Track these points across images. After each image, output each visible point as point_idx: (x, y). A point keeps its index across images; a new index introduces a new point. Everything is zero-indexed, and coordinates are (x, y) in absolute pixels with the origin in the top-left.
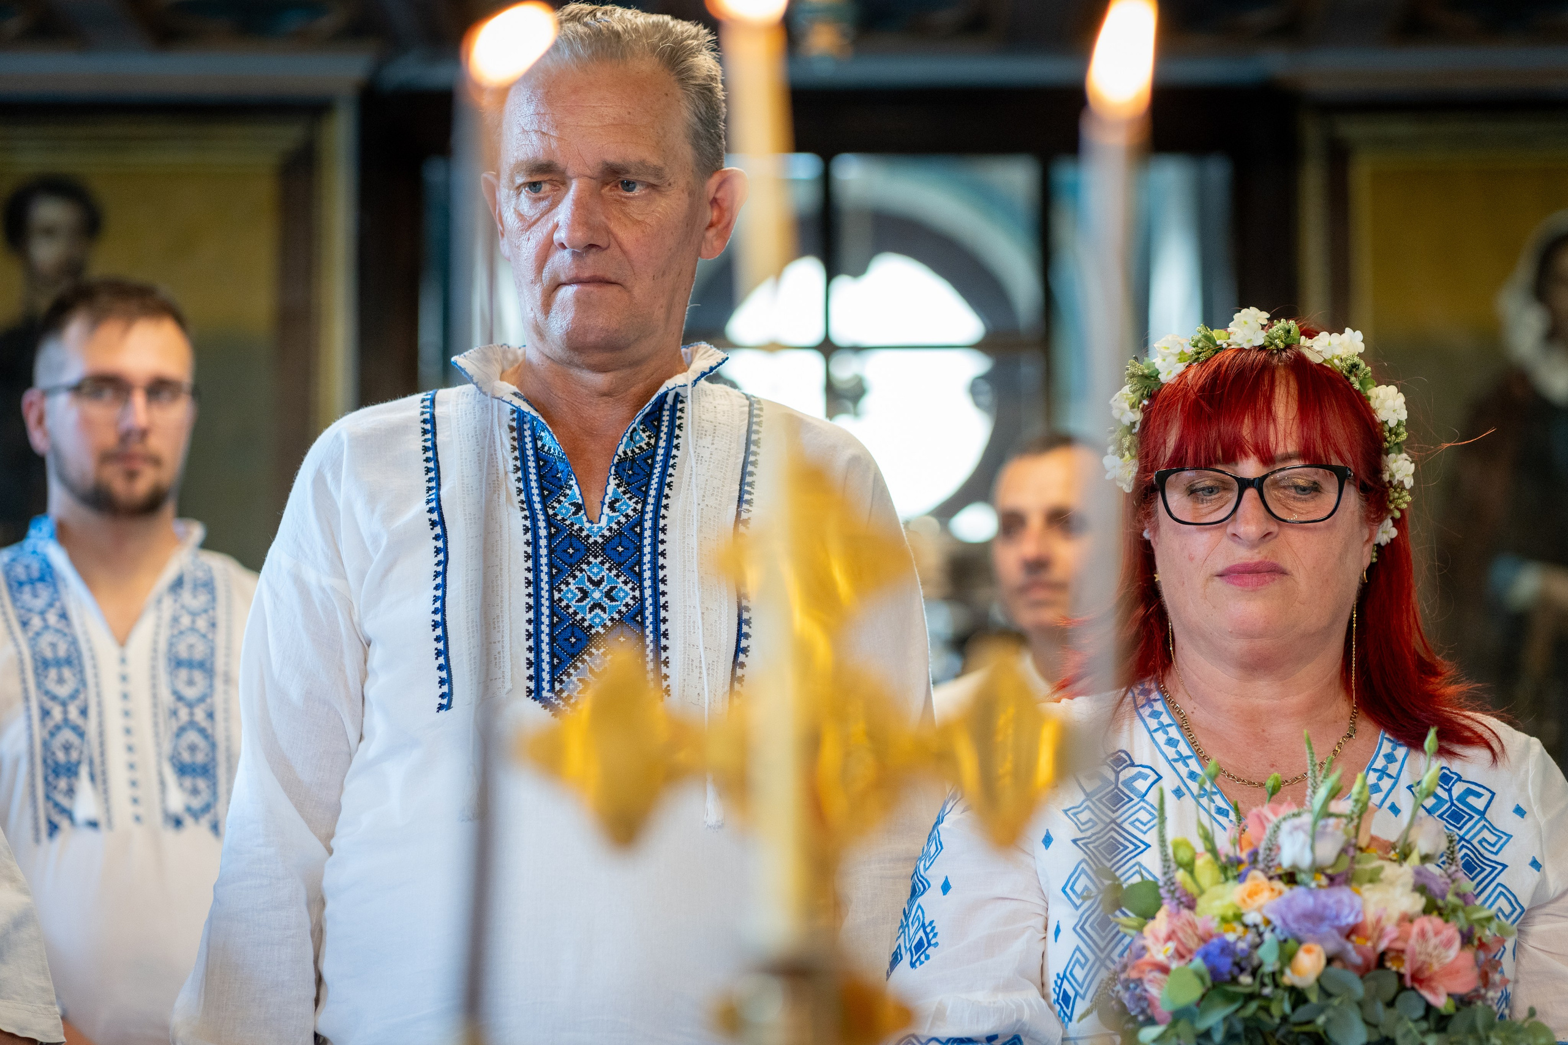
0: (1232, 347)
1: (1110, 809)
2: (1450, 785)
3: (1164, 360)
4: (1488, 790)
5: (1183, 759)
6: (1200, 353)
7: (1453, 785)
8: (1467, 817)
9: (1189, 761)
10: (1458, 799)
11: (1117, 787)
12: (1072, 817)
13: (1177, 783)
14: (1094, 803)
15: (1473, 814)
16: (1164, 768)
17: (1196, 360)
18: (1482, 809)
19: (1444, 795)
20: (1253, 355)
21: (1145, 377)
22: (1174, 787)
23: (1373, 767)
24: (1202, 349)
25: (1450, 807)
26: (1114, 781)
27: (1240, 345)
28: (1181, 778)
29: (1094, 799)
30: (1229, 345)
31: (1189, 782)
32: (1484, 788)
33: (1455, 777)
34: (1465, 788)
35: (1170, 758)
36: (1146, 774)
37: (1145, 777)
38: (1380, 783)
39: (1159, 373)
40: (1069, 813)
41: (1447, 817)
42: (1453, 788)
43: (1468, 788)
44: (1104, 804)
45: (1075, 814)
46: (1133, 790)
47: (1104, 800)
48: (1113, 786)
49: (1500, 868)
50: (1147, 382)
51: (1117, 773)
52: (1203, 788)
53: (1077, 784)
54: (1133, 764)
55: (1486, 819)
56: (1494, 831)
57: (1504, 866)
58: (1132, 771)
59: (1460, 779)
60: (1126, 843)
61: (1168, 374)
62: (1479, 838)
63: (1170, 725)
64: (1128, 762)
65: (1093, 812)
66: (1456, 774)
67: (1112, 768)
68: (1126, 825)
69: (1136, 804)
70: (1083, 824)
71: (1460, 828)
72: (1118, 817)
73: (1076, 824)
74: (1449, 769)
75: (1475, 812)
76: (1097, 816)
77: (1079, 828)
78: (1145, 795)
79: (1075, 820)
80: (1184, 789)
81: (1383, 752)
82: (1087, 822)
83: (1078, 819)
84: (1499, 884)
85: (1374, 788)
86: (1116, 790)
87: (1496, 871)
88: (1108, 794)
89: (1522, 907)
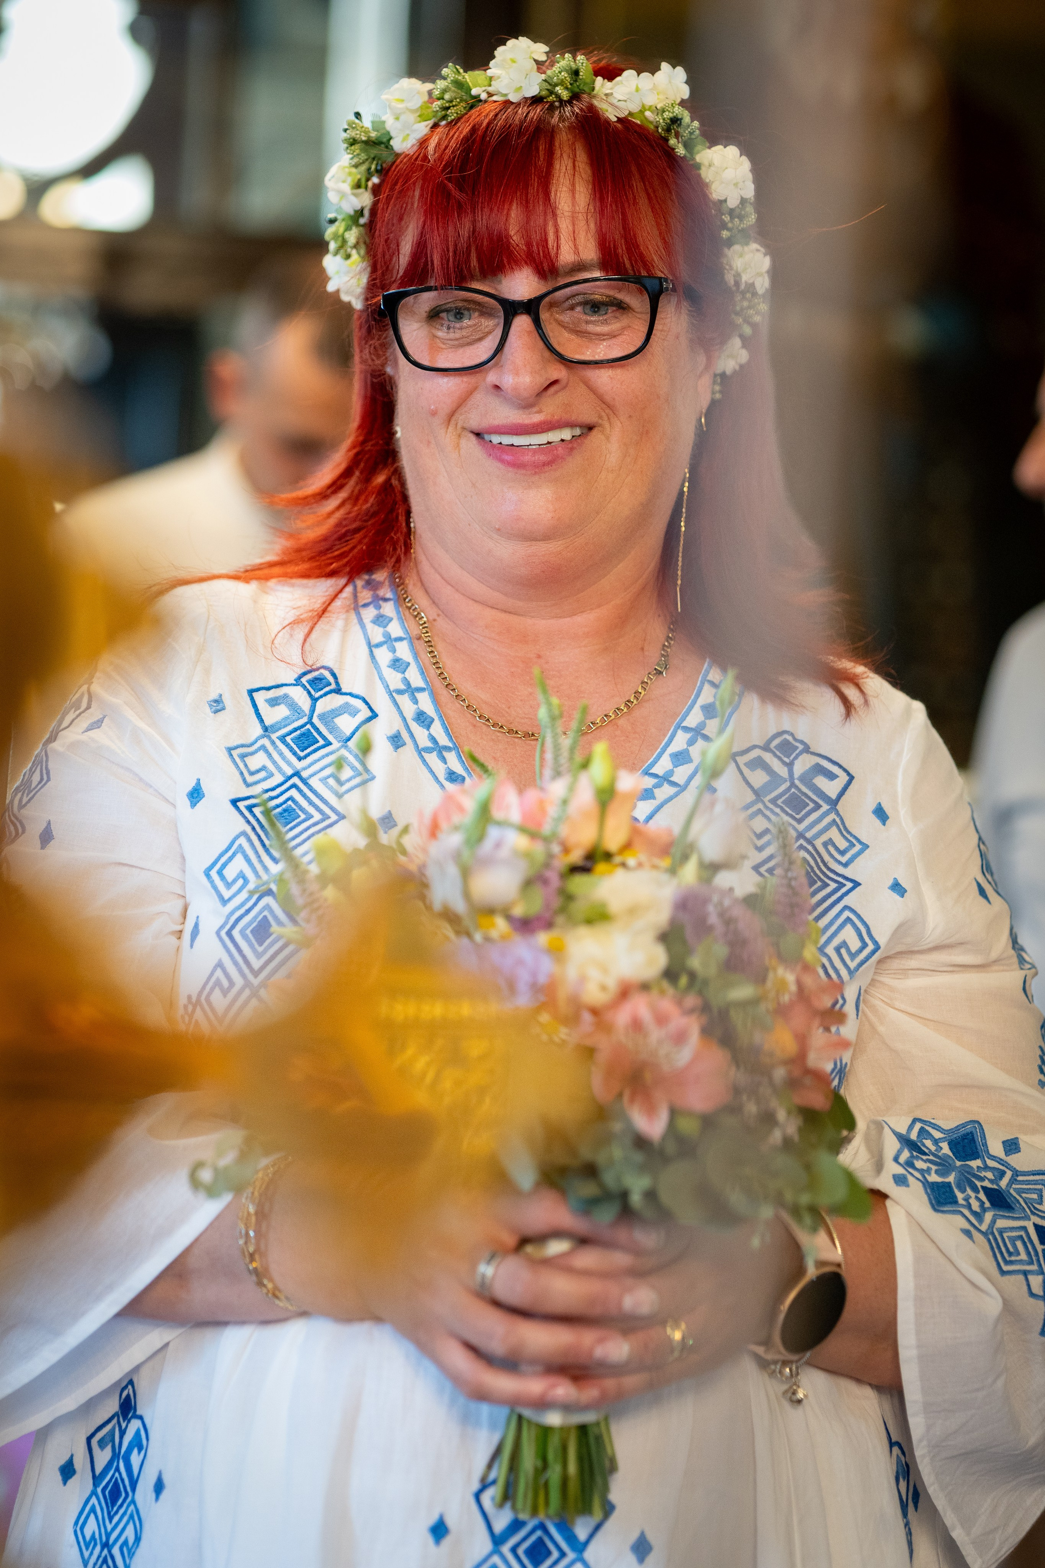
0: (495, 98)
1: (295, 754)
2: (792, 758)
3: (397, 119)
4: (845, 770)
5: (411, 691)
6: (448, 108)
7: (796, 758)
8: (811, 805)
9: (420, 696)
10: (802, 779)
11: (310, 722)
12: (238, 760)
13: (397, 725)
14: (273, 743)
15: (821, 802)
16: (382, 703)
17: (444, 117)
18: (833, 796)
19: (783, 771)
20: (522, 111)
21: (370, 143)
22: (393, 732)
23: (683, 724)
24: (451, 101)
25: (789, 789)
26: (307, 712)
27: (506, 95)
28: (404, 719)
29: (274, 736)
30: (490, 95)
31: (415, 727)
32: (840, 767)
33: (801, 747)
34: (813, 763)
35: (392, 689)
36: (355, 708)
37: (354, 713)
38: (690, 749)
39: (391, 138)
40: (235, 753)
41: (783, 802)
42: (796, 762)
43: (818, 765)
44: (288, 745)
45: (243, 756)
46: (333, 729)
47: (288, 739)
48: (305, 720)
49: (849, 885)
50: (374, 152)
51: (315, 700)
52: (433, 739)
53: (252, 710)
54: (338, 691)
55: (838, 814)
56: (845, 833)
57: (856, 884)
58: (336, 701)
59: (807, 749)
60: (311, 810)
61: (404, 140)
62: (824, 838)
63: (400, 639)
64: (333, 686)
65: (270, 756)
66: (802, 742)
67: (309, 693)
68: (314, 782)
69: (331, 753)
70: (252, 774)
71: (800, 821)
72: (305, 769)
73: (242, 773)
74: (792, 735)
75: (823, 800)
76: (274, 762)
77: (244, 780)
78: (349, 739)
79: (241, 765)
80: (405, 735)
81: (701, 701)
82: (258, 771)
83: (246, 765)
84: (846, 907)
85: (681, 758)
86: (308, 726)
87: (844, 890)
88: (295, 730)
89: (876, 943)
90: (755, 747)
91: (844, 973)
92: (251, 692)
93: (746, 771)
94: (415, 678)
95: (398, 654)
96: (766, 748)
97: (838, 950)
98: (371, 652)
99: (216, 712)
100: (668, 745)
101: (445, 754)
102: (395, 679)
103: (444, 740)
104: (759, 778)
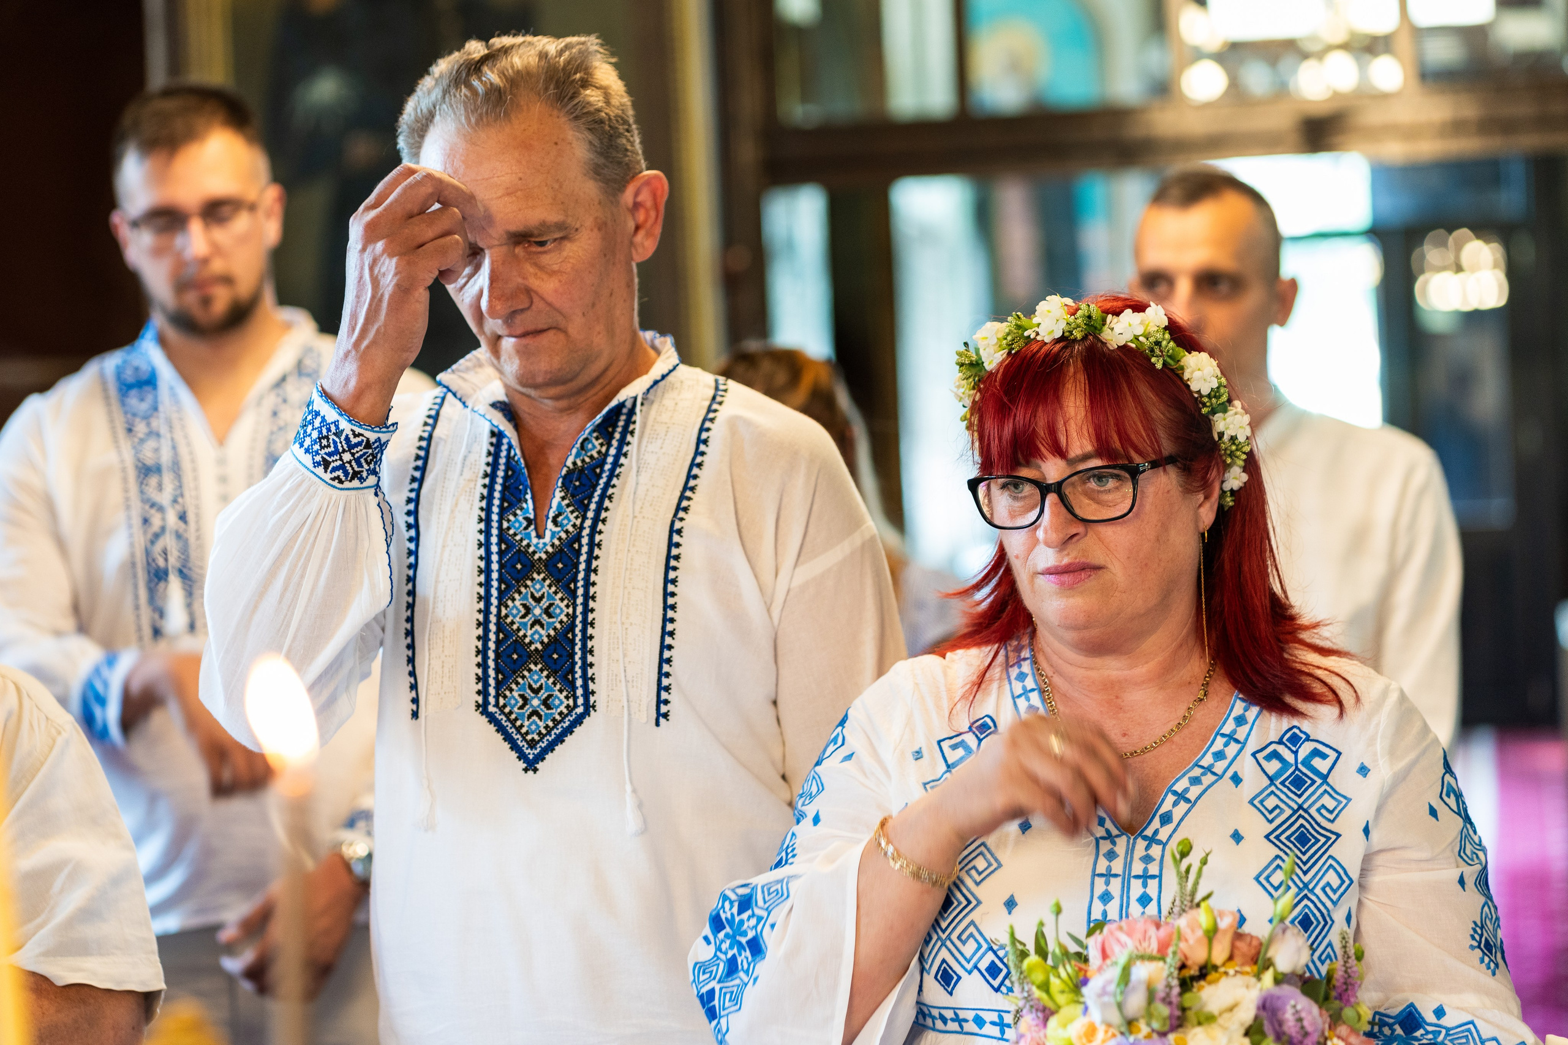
0: (1038, 338)
2: (1297, 746)
3: (984, 350)
4: (1334, 750)
6: (1012, 345)
7: (1301, 746)
8: (1309, 781)
10: (1303, 763)
15: (1316, 778)
17: (1012, 350)
18: (1325, 772)
19: (1290, 758)
23: (1221, 732)
24: (1013, 340)
25: (1293, 773)
30: (1037, 335)
32: (1331, 748)
33: (1304, 737)
34: (1312, 748)
38: (1226, 748)
40: (928, 786)
41: (1290, 783)
42: (1299, 749)
43: (1315, 749)
49: (1335, 837)
50: (975, 371)
51: (980, 741)
53: (941, 754)
54: (995, 732)
55: (1328, 785)
56: (1335, 795)
57: (1339, 835)
59: (1308, 739)
61: (990, 363)
62: (1318, 804)
63: (1033, 690)
64: (992, 730)
66: (1305, 733)
67: (977, 736)
71: (1300, 796)
74: (1299, 728)
75: (1318, 775)
81: (1234, 712)
84: (1331, 856)
85: (1220, 755)
87: (1331, 842)
89: (1350, 879)
90: (1271, 743)
91: (1329, 904)
92: (939, 742)
93: (1264, 762)
95: (1032, 702)
96: (1280, 742)
97: (1323, 889)
98: (1014, 701)
99: (917, 759)
100: (1210, 747)
104: (1273, 767)
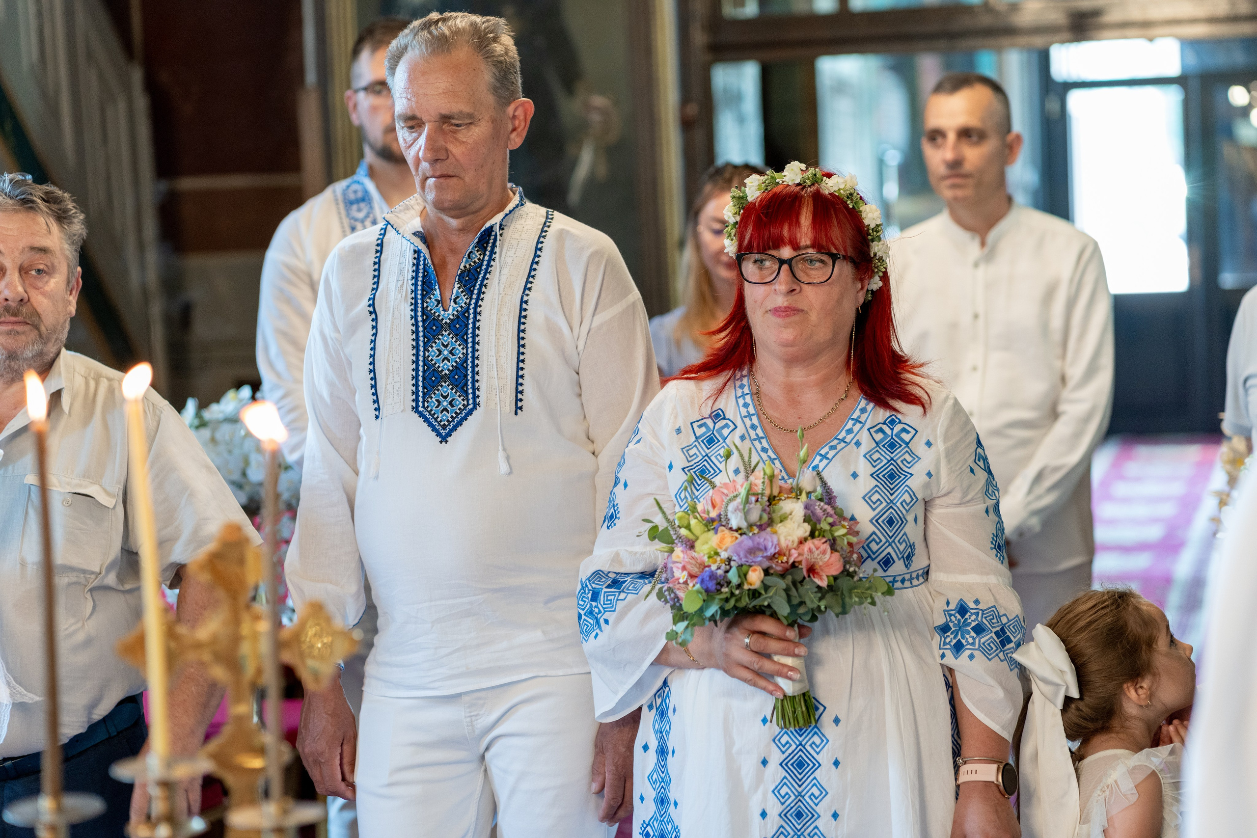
1: (707, 447)
3: (751, 191)
4: (914, 429)
5: (749, 416)
6: (768, 186)
8: (898, 446)
9: (753, 418)
10: (896, 435)
11: (713, 433)
12: (685, 452)
13: (744, 431)
14: (699, 443)
15: (902, 444)
16: (739, 423)
17: (765, 190)
18: (908, 441)
19: (888, 432)
20: (793, 188)
21: (741, 198)
22: (742, 434)
23: (852, 418)
24: (768, 183)
25: (890, 440)
26: (712, 429)
27: (788, 182)
28: (747, 428)
29: (700, 441)
30: (784, 182)
31: (750, 430)
32: (912, 428)
34: (902, 428)
35: (743, 416)
36: (729, 425)
37: (728, 427)
38: (854, 427)
39: (747, 196)
40: (684, 450)
41: (888, 446)
42: (895, 428)
43: (904, 428)
44: (704, 444)
45: (687, 450)
46: (721, 435)
48: (711, 432)
49: (909, 475)
50: (742, 201)
51: (715, 423)
52: (757, 435)
53: (692, 431)
54: (724, 418)
55: (909, 448)
56: (912, 455)
57: (912, 475)
58: (724, 422)
59: (899, 423)
60: (711, 469)
61: (751, 197)
62: (902, 458)
63: (748, 394)
64: (722, 417)
65: (698, 449)
66: (898, 420)
67: (713, 421)
68: (713, 458)
69: (720, 445)
70: (691, 457)
71: (892, 453)
72: (710, 453)
73: (687, 457)
74: (895, 417)
75: (903, 443)
76: (699, 451)
77: (688, 460)
78: (726, 438)
79: (687, 454)
80: (746, 435)
81: (860, 407)
82: (693, 456)
83: (689, 454)
84: (907, 486)
85: (850, 431)
86: (712, 435)
87: (907, 478)
88: (707, 437)
89: (917, 498)
90: (879, 423)
91: (904, 512)
92: (691, 424)
93: (874, 434)
94: (752, 410)
95: (746, 400)
96: (884, 423)
97: (901, 504)
98: (737, 401)
99: (678, 434)
100: (845, 427)
101: (762, 440)
102: (744, 411)
103: (761, 434)
104: (879, 437)
